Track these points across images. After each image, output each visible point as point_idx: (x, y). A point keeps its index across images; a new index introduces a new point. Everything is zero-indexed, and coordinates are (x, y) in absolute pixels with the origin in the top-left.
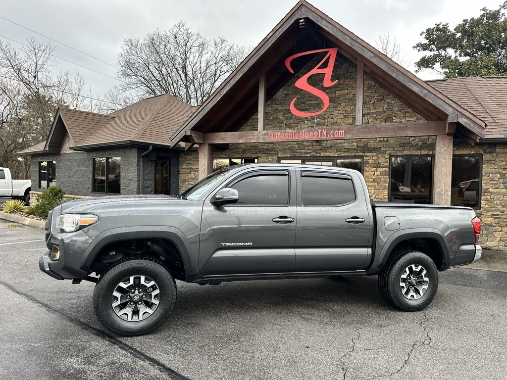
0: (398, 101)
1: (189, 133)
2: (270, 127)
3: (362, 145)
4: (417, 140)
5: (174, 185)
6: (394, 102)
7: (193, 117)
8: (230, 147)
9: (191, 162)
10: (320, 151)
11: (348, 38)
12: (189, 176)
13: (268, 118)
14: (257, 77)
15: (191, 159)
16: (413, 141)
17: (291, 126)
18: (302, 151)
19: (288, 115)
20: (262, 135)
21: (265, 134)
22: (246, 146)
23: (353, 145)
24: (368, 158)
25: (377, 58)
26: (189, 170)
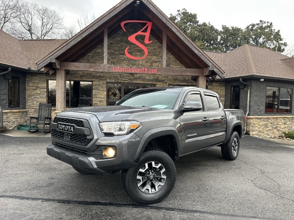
0: (173, 56)
1: (54, 61)
2: (101, 62)
3: (156, 78)
4: (181, 77)
5: (22, 98)
6: (171, 57)
7: (57, 50)
8: (70, 73)
9: (37, 81)
10: (133, 80)
11: (164, 18)
12: (35, 92)
13: (100, 56)
14: (102, 30)
15: (37, 79)
16: (179, 78)
17: (115, 63)
18: (122, 79)
19: (113, 56)
20: (107, 67)
21: (109, 67)
22: (83, 73)
23: (151, 78)
24: (158, 85)
25: (179, 33)
26: (35, 88)
